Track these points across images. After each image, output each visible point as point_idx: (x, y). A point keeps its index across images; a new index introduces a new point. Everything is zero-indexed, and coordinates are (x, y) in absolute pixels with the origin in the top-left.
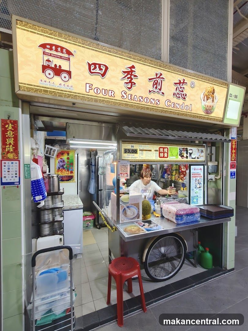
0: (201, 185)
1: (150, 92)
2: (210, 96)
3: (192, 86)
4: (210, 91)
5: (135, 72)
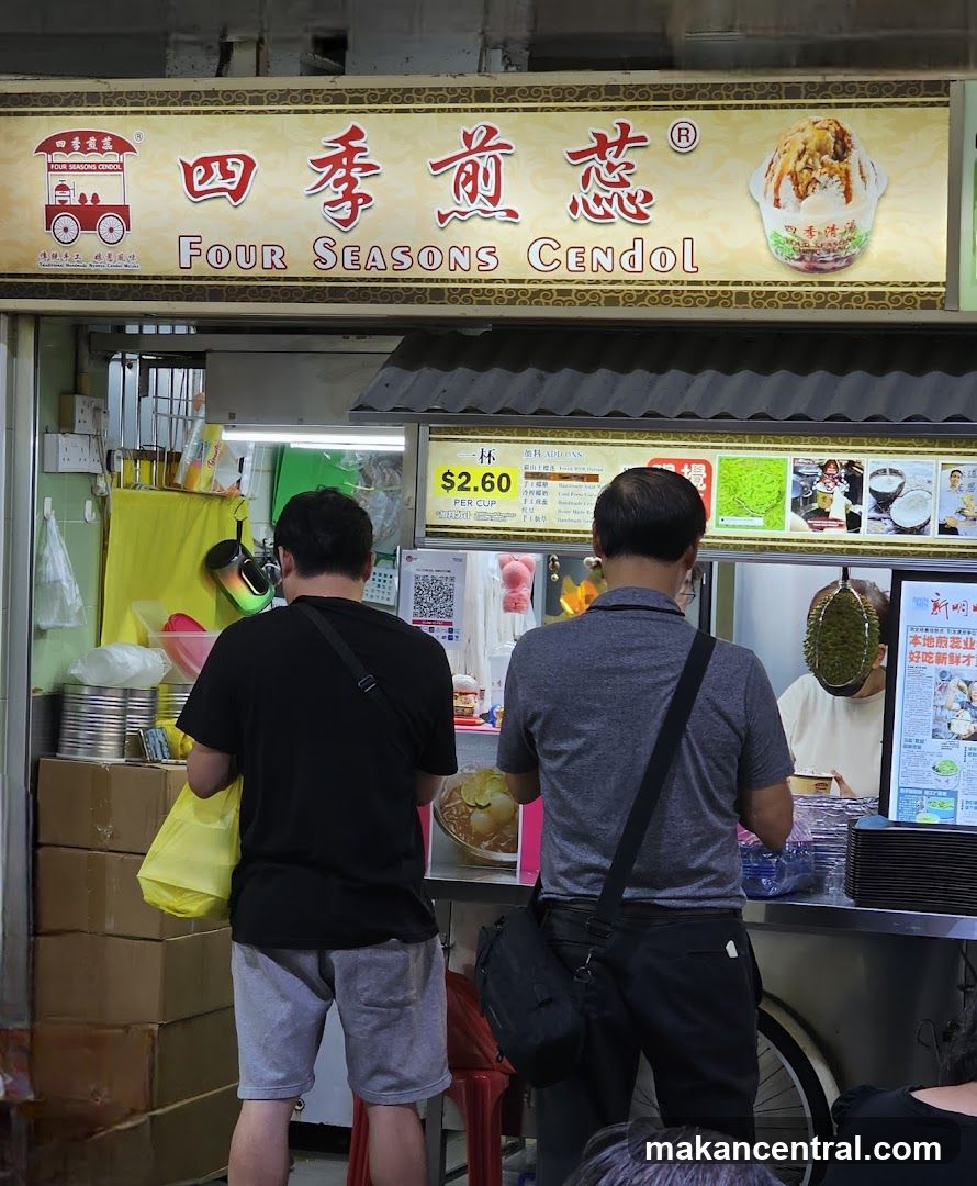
1: (442, 218)
2: (816, 175)
3: (684, 143)
4: (811, 146)
5: (365, 150)
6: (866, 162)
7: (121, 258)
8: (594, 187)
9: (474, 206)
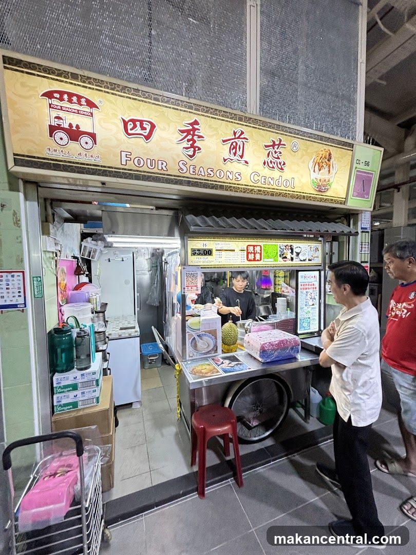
0: (314, 300)
2: (323, 164)
3: (295, 149)
4: (323, 156)
5: (199, 130)
6: (334, 163)
7: (92, 156)
8: (270, 158)
9: (235, 157)
